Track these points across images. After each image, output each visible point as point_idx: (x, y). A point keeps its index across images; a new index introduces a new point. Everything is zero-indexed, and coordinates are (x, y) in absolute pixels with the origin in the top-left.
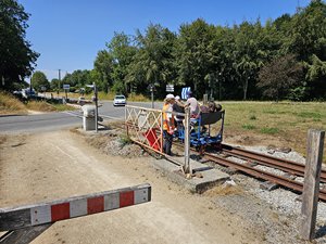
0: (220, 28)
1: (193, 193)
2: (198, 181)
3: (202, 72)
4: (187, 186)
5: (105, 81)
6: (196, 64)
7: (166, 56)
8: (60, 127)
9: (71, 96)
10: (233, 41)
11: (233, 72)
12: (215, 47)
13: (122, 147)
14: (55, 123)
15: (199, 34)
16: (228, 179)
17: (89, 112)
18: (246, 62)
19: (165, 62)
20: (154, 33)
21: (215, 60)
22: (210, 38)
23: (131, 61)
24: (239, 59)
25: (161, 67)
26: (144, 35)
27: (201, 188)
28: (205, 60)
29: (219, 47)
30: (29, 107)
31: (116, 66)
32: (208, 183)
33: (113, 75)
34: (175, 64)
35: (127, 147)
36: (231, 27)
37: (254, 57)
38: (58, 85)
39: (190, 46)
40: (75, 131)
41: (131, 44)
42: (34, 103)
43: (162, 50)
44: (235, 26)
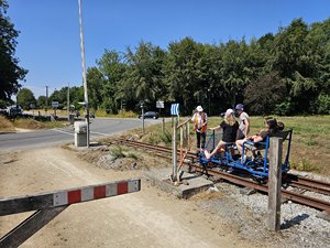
0: (208, 46)
1: (180, 198)
2: (184, 187)
3: (191, 89)
4: (175, 193)
5: (95, 98)
6: (186, 81)
7: (156, 73)
8: (50, 144)
9: (60, 114)
10: (220, 59)
11: (221, 88)
12: (203, 64)
13: (114, 160)
14: (45, 141)
15: (188, 52)
16: (212, 185)
17: (81, 128)
18: (233, 79)
19: (155, 79)
20: (144, 50)
21: (204, 77)
22: (199, 56)
23: (120, 77)
24: (226, 76)
25: (151, 84)
26: (134, 52)
27: (187, 194)
28: (193, 76)
29: (207, 65)
30: (16, 125)
31: (105, 82)
32: (193, 190)
33: (103, 92)
34: (165, 81)
35: (118, 160)
36: (218, 45)
37: (241, 74)
38: (45, 102)
39: (179, 64)
40: (66, 147)
41: (122, 61)
42: (21, 121)
43: (152, 66)
44: (222, 44)
